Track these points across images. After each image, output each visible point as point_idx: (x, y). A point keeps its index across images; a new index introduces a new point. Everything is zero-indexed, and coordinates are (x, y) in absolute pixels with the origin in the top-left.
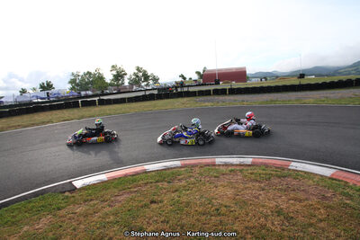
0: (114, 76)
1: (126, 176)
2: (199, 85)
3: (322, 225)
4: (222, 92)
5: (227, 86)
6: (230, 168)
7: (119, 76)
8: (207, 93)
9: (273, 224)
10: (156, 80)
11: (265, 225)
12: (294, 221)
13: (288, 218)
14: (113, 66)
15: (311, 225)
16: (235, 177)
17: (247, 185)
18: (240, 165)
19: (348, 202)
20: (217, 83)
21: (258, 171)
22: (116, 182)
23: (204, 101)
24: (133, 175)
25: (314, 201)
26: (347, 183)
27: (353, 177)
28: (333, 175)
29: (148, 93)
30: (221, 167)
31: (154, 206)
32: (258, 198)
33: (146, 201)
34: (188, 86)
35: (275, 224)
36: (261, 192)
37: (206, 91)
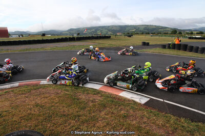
3: (57, 105)
6: (5, 91)
9: (35, 111)
11: (31, 113)
12: (45, 107)
13: (42, 107)
15: (52, 106)
17: (18, 97)
18: (11, 88)
21: (23, 89)
25: (53, 96)
32: (25, 102)
35: (36, 111)
36: (26, 99)
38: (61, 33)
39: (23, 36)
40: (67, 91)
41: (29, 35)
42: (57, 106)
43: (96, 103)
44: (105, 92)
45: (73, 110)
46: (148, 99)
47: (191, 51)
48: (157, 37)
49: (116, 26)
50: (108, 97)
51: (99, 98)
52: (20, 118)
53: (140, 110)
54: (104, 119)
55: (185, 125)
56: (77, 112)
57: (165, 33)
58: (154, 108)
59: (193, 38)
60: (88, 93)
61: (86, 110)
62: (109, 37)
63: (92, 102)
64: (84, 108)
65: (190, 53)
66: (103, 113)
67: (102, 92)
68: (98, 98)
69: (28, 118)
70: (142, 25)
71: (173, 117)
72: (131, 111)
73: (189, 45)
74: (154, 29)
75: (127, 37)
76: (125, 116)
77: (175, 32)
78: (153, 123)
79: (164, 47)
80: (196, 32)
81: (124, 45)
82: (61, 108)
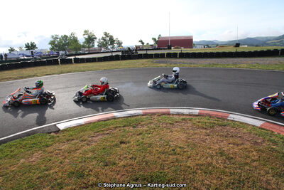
0: (86, 39)
1: (99, 121)
2: (155, 49)
3: (255, 164)
4: (174, 56)
5: (178, 51)
6: (182, 117)
7: (91, 39)
8: (162, 56)
10: (120, 44)
11: (212, 163)
12: (233, 161)
13: (229, 159)
14: (86, 31)
15: (247, 164)
16: (186, 125)
17: (196, 132)
18: (190, 115)
19: (274, 147)
20: (170, 48)
21: (204, 120)
22: (92, 125)
23: (160, 62)
24: (105, 121)
25: (248, 145)
26: (273, 132)
27: (278, 127)
28: (262, 125)
29: (114, 54)
30: (175, 116)
31: (123, 145)
33: (117, 142)
34: (147, 50)
35: (219, 163)
36: (207, 137)
37: (161, 54)
39: (209, 47)
52: (197, 165)
69: (207, 169)
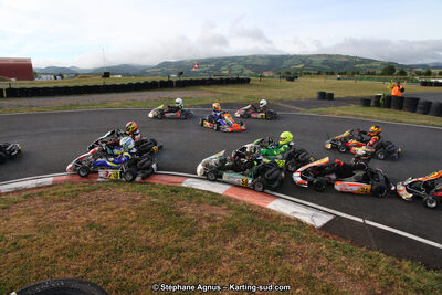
6: (24, 194)
9: (86, 239)
12: (107, 230)
13: (101, 229)
15: (124, 228)
16: (34, 203)
17: (51, 208)
18: (38, 188)
19: (154, 200)
21: (62, 189)
25: (124, 207)
32: (65, 218)
35: (88, 238)
36: (69, 211)
38: (143, 71)
39: (62, 78)
40: (156, 196)
41: (76, 74)
42: (135, 229)
43: (218, 225)
44: (236, 200)
45: (167, 238)
46: (330, 217)
47: (426, 114)
48: (352, 82)
49: (261, 57)
50: (242, 210)
51: (223, 213)
52: (56, 251)
53: (312, 240)
54: (233, 257)
55: (412, 276)
56: (176, 242)
57: (369, 74)
58: (342, 236)
59: (431, 84)
60: (200, 202)
61: (196, 237)
62: (245, 81)
63: (209, 220)
64: (191, 234)
65: (425, 117)
66: (231, 246)
67: (231, 199)
68: (221, 213)
69: (73, 252)
70: (319, 55)
71: (384, 258)
72: (293, 243)
73: (423, 99)
74: (345, 63)
75: (284, 81)
76: (279, 254)
77: (390, 70)
78: (341, 270)
79: (366, 102)
80: (437, 71)
81: (280, 97)
82: (142, 232)
